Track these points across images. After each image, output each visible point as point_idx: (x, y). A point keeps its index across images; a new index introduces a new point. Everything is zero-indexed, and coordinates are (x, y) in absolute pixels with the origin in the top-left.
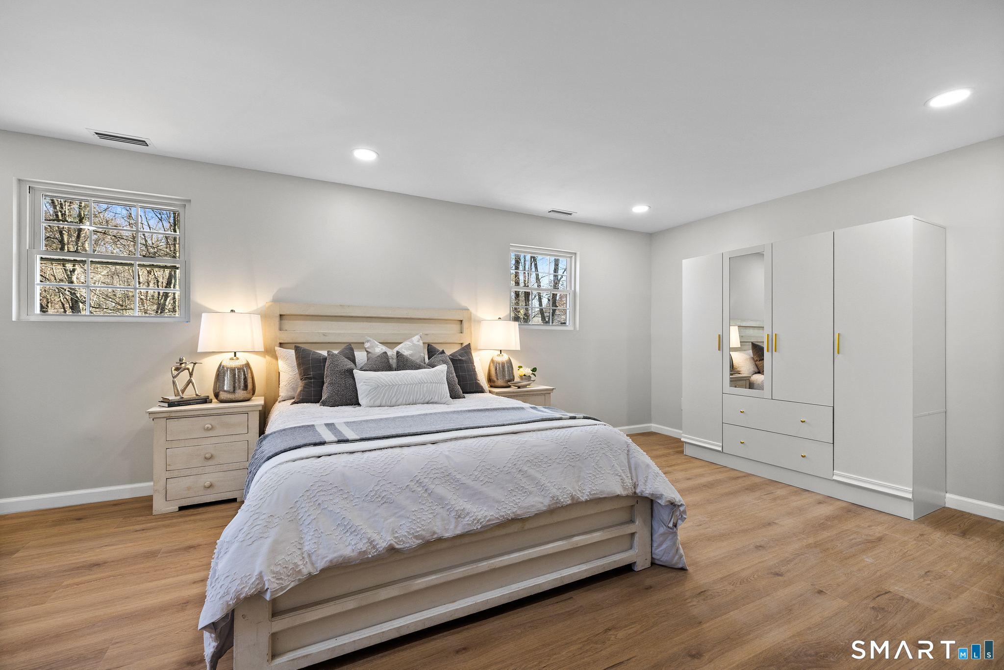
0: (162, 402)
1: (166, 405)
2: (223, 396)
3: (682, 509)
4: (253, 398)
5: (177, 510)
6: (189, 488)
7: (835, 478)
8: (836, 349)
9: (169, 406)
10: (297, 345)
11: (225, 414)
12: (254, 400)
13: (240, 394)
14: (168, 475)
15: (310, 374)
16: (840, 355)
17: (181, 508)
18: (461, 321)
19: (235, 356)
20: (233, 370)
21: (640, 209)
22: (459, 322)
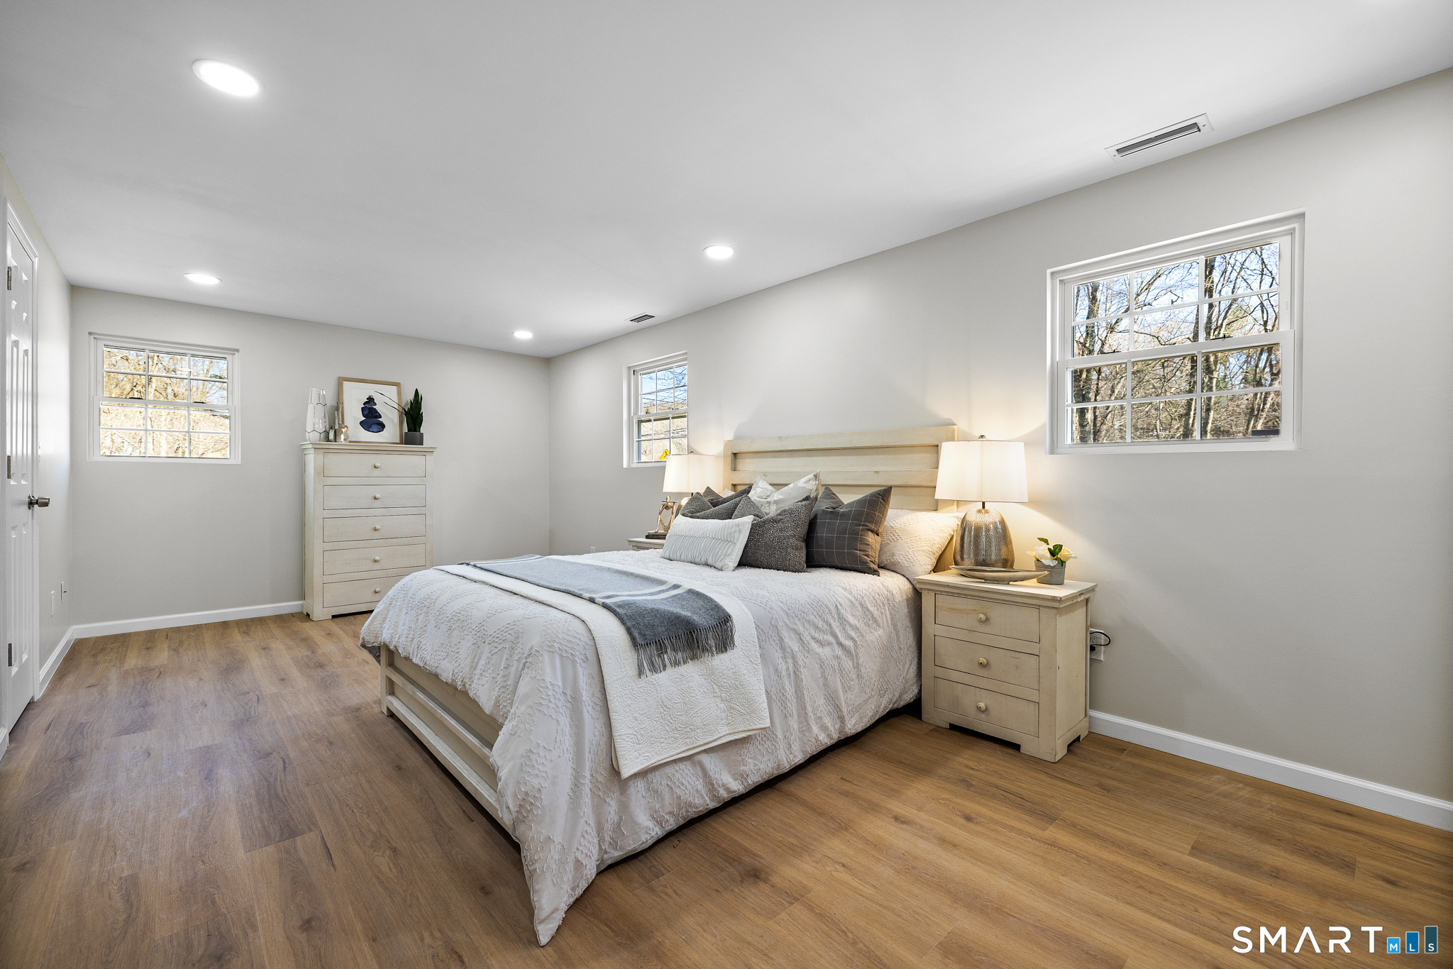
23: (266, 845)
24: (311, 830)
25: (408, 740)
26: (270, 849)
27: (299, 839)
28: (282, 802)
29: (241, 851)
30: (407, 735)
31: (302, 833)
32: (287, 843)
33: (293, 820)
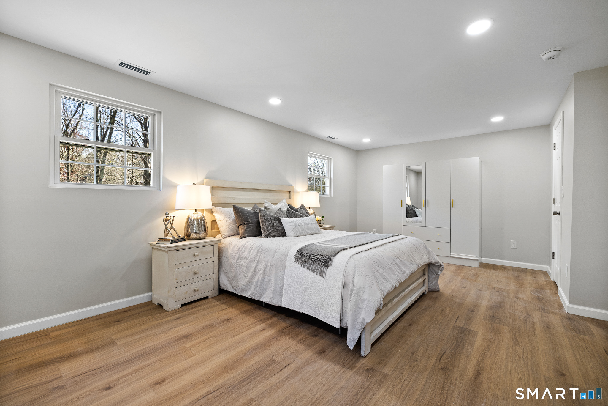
0: (158, 241)
1: (169, 243)
2: (193, 236)
3: (443, 266)
4: (207, 237)
5: (181, 307)
6: (186, 293)
7: (451, 256)
8: (452, 205)
9: (171, 243)
10: (234, 205)
11: (203, 246)
12: (207, 238)
13: (202, 234)
14: (176, 285)
15: (249, 221)
16: (453, 208)
17: (183, 305)
18: (290, 192)
19: (196, 211)
20: (198, 220)
21: (366, 140)
22: (289, 192)
23: (471, 330)
24: (456, 326)
25: (389, 333)
26: (471, 328)
27: (462, 326)
28: (457, 339)
29: (479, 333)
30: (386, 334)
31: (459, 327)
32: (465, 327)
33: (459, 332)
